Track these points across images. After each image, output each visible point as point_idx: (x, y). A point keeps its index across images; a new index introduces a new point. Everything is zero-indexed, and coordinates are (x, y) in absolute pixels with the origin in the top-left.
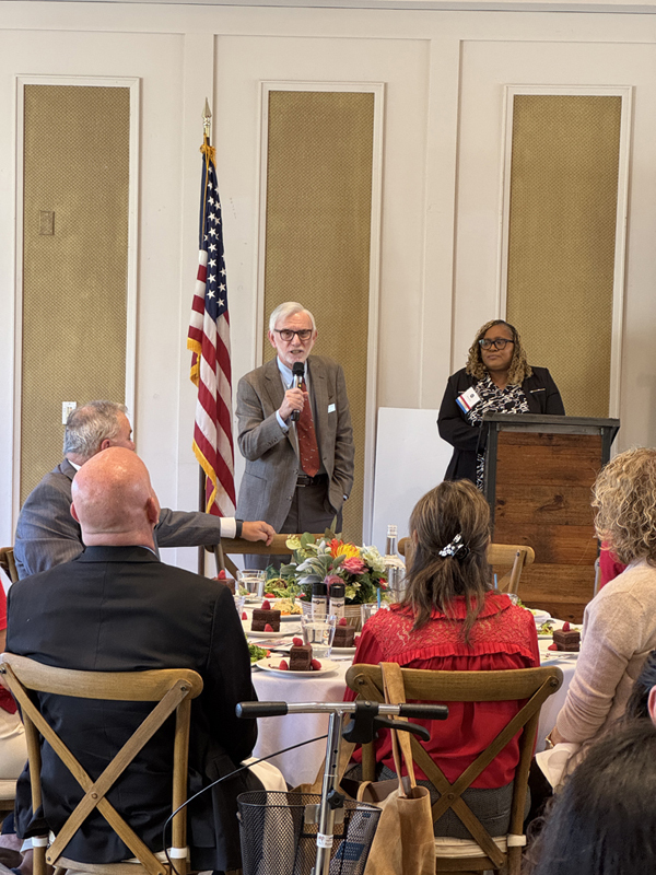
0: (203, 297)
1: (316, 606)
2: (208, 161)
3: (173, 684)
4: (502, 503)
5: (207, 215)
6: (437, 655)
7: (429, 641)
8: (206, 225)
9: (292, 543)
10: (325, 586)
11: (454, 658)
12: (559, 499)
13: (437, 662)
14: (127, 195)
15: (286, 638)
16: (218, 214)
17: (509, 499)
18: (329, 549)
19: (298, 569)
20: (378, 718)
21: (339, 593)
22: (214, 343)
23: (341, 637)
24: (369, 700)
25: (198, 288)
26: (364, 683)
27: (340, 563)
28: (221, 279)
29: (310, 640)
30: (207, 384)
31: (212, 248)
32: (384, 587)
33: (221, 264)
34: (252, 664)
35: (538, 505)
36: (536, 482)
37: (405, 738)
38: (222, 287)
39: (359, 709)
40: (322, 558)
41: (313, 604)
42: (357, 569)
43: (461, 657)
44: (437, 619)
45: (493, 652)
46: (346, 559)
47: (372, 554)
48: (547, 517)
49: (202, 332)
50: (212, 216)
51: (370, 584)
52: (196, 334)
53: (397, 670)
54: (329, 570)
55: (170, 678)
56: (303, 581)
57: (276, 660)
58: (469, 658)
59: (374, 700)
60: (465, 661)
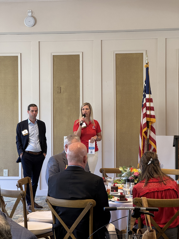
1: (127, 185)
3: (88, 203)
10: (129, 179)
14: (80, 82)
18: (130, 170)
19: (122, 175)
20: (140, 211)
21: (133, 181)
26: (137, 203)
27: (133, 173)
29: (125, 194)
37: (148, 216)
39: (135, 209)
40: (128, 172)
42: (137, 175)
53: (146, 199)
54: (130, 175)
55: (87, 202)
56: (124, 178)
57: (116, 198)
59: (139, 206)
60: (160, 192)
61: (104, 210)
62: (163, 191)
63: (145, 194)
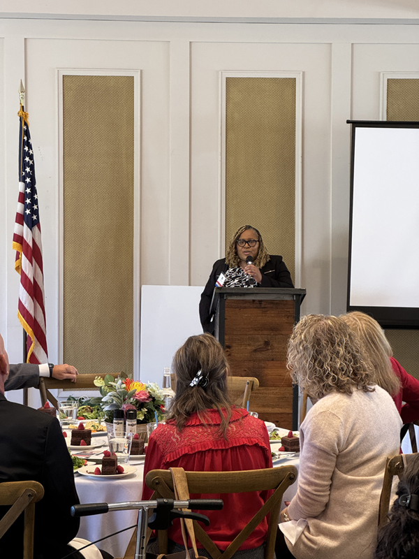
0: (22, 213)
1: (116, 426)
2: (24, 122)
3: (22, 492)
4: (229, 347)
5: (24, 158)
6: (200, 450)
7: (194, 441)
8: (23, 165)
9: (98, 382)
10: (123, 411)
11: (212, 450)
12: (267, 343)
15: (96, 449)
16: (31, 157)
17: (234, 345)
18: (124, 386)
19: (103, 400)
20: (174, 511)
21: (132, 416)
22: (31, 244)
23: (135, 448)
24: (166, 498)
25: (19, 208)
26: (159, 484)
27: (133, 395)
28: (35, 202)
29: (115, 450)
30: (27, 273)
31: (28, 180)
32: (163, 411)
33: (34, 191)
34: (75, 471)
35: (253, 348)
36: (251, 332)
38: (35, 207)
39: (159, 505)
40: (120, 392)
41: (114, 425)
42: (144, 399)
45: (238, 445)
47: (154, 388)
48: (259, 355)
49: (22, 237)
50: (27, 159)
51: (154, 409)
52: (19, 239)
53: (183, 473)
54: (124, 400)
55: (20, 488)
56: (106, 408)
57: (91, 467)
58: (222, 450)
59: (169, 498)
60: (220, 452)
61: (73, 514)
62: (227, 450)
63: (179, 459)
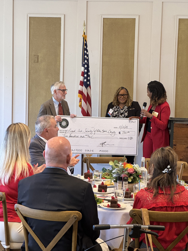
2: (85, 39)
3: (72, 216)
4: (175, 145)
5: (84, 56)
6: (161, 206)
7: (158, 201)
8: (84, 59)
9: (111, 163)
10: (122, 178)
11: (167, 207)
13: (161, 209)
14: (60, 50)
15: (109, 195)
16: (88, 56)
17: (177, 144)
18: (123, 165)
20: (141, 230)
21: (126, 180)
23: (128, 195)
24: (138, 224)
25: (81, 78)
26: (135, 215)
27: (127, 170)
28: (88, 76)
30: (84, 108)
31: (86, 66)
32: (141, 178)
33: (88, 71)
35: (186, 146)
36: (186, 139)
37: (149, 235)
38: (89, 78)
39: (134, 227)
42: (132, 172)
43: (169, 207)
44: (161, 194)
45: (180, 205)
46: (128, 169)
47: (137, 167)
49: (83, 92)
50: (86, 56)
51: (136, 177)
52: (81, 92)
53: (147, 211)
54: (123, 172)
55: (71, 214)
58: (171, 207)
